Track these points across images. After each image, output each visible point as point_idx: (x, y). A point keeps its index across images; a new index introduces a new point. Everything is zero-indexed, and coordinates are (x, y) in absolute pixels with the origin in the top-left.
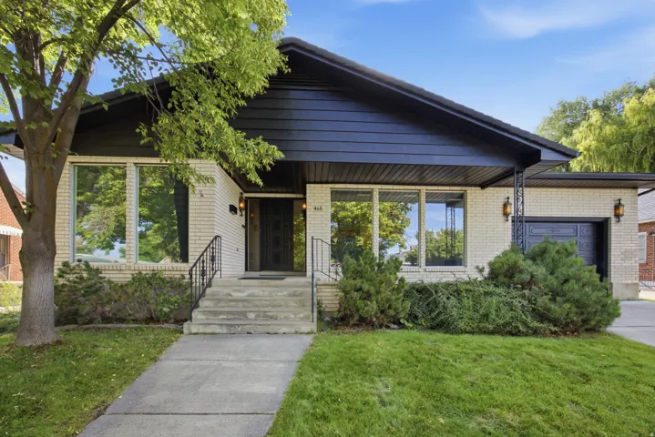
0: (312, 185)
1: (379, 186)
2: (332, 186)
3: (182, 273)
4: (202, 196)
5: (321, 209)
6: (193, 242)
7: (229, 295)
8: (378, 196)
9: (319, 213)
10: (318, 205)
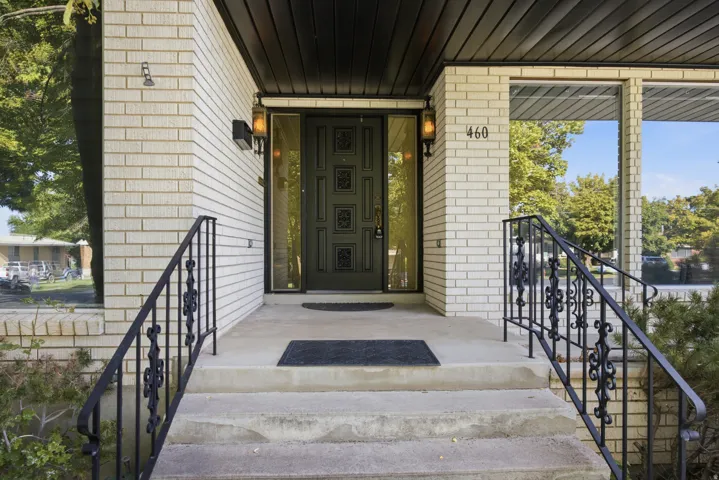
0: (461, 70)
1: (645, 72)
2: (515, 71)
3: (81, 343)
4: (149, 82)
5: (485, 133)
6: (119, 238)
7: (256, 437)
8: (640, 98)
9: (481, 143)
10: (477, 123)
